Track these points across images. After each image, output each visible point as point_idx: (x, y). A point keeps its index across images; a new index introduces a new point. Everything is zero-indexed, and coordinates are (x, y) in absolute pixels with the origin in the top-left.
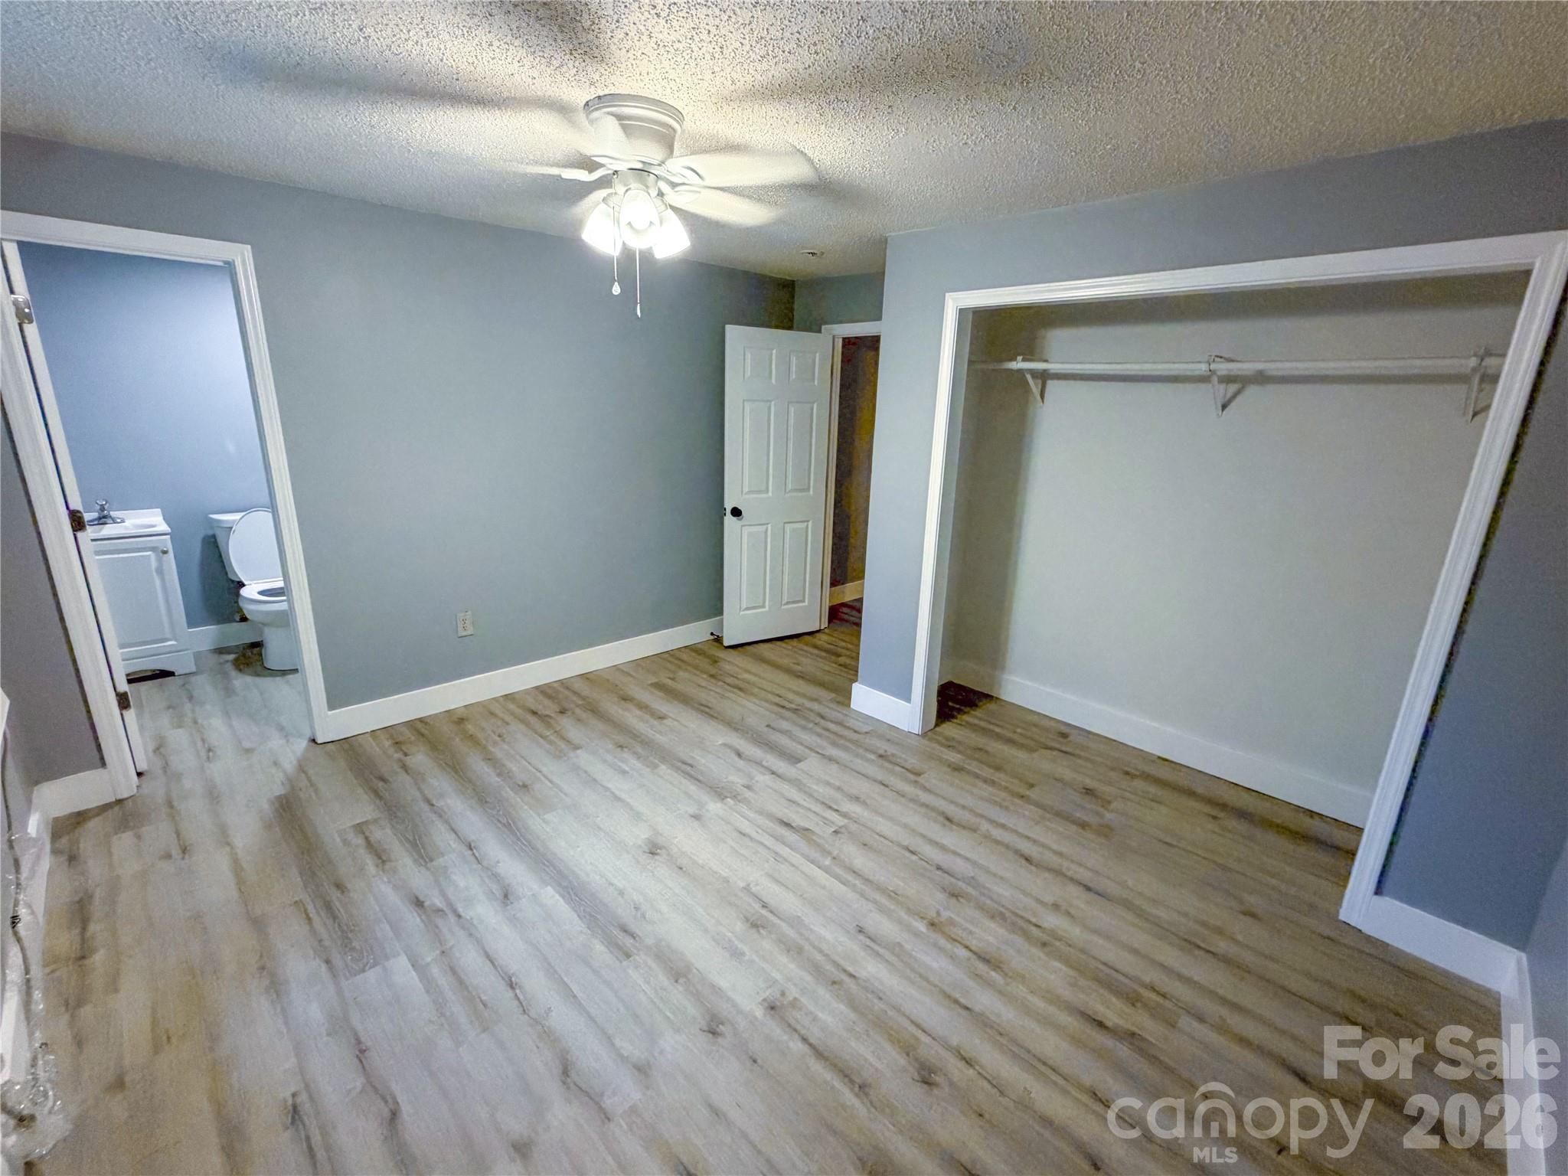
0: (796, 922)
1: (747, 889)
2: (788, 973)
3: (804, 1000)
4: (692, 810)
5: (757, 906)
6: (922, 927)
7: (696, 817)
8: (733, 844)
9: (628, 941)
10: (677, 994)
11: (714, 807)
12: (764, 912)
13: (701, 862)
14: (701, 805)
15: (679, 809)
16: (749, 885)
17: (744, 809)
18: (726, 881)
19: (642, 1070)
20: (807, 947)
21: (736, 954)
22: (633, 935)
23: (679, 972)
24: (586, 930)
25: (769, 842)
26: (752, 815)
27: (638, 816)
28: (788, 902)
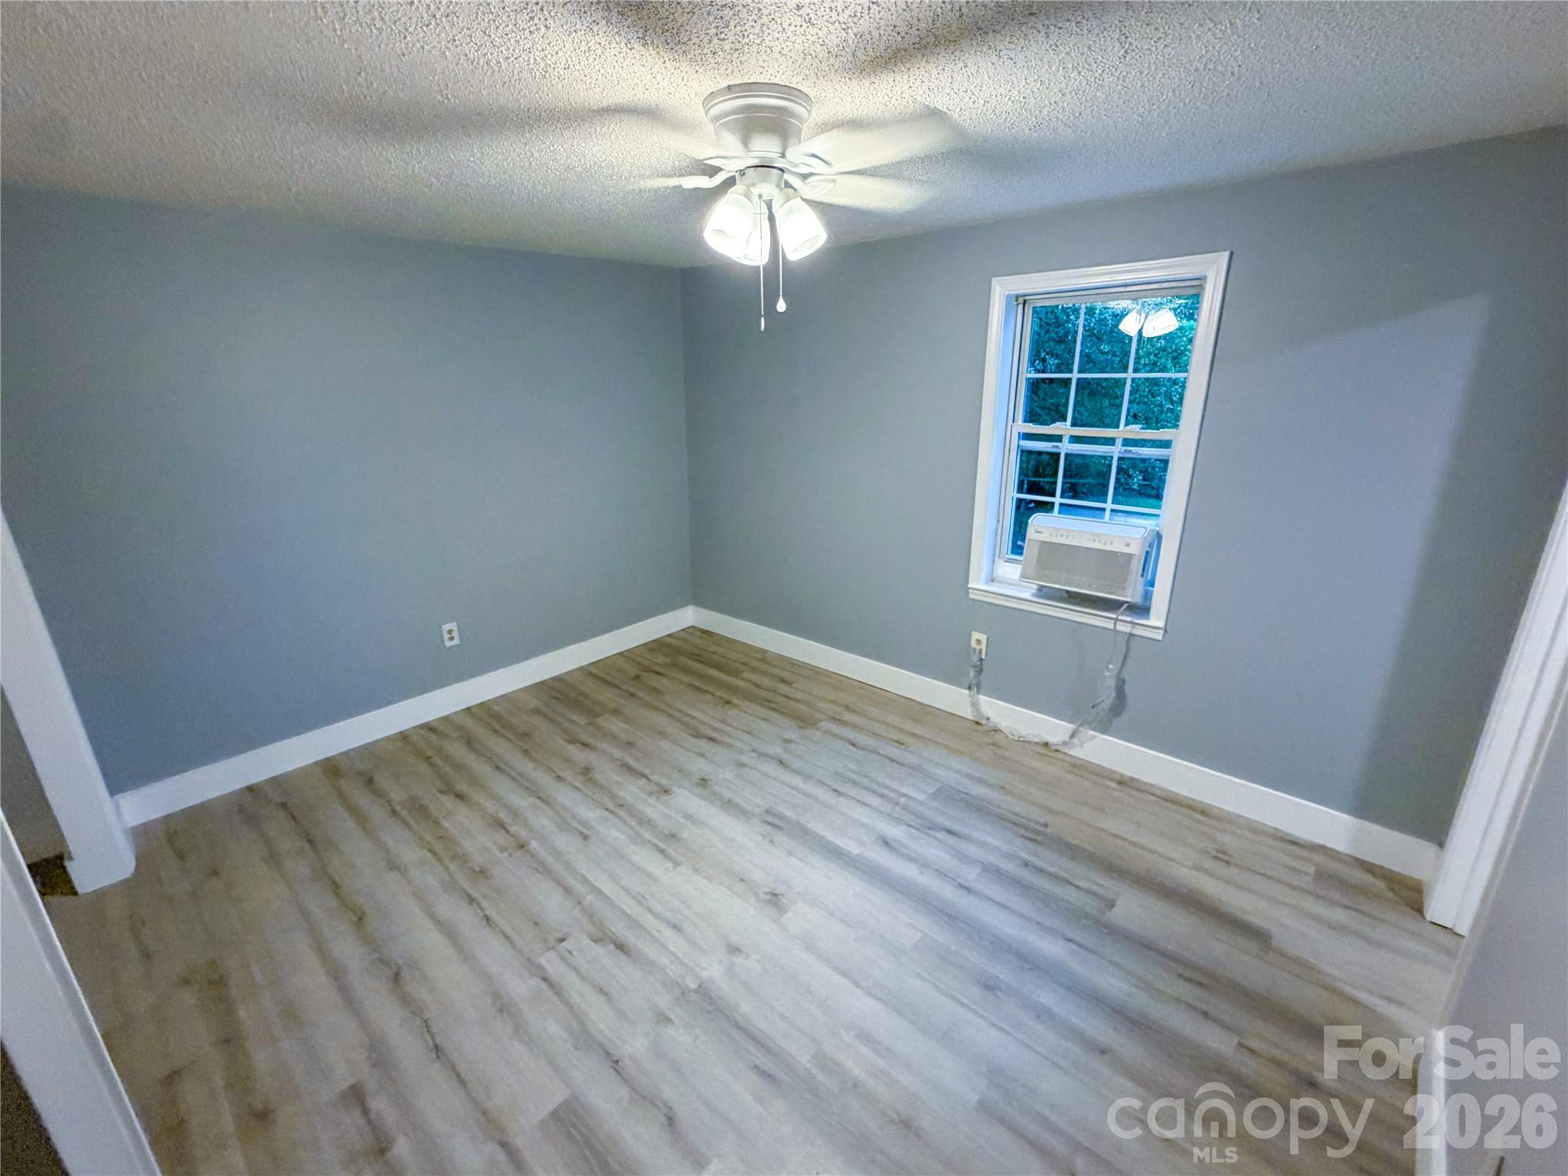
0: (638, 840)
1: (677, 864)
2: (652, 809)
3: (644, 796)
4: (739, 960)
5: (670, 851)
6: (534, 845)
7: (734, 949)
8: (686, 912)
9: (770, 819)
10: (727, 794)
11: (713, 970)
12: (662, 845)
13: (723, 888)
14: (731, 971)
15: (759, 961)
16: (675, 868)
17: (673, 971)
18: (696, 870)
19: (742, 765)
20: (634, 824)
21: (688, 817)
22: (769, 823)
23: (728, 805)
24: (806, 824)
25: (648, 920)
26: (663, 960)
27: (809, 945)
28: (641, 856)
